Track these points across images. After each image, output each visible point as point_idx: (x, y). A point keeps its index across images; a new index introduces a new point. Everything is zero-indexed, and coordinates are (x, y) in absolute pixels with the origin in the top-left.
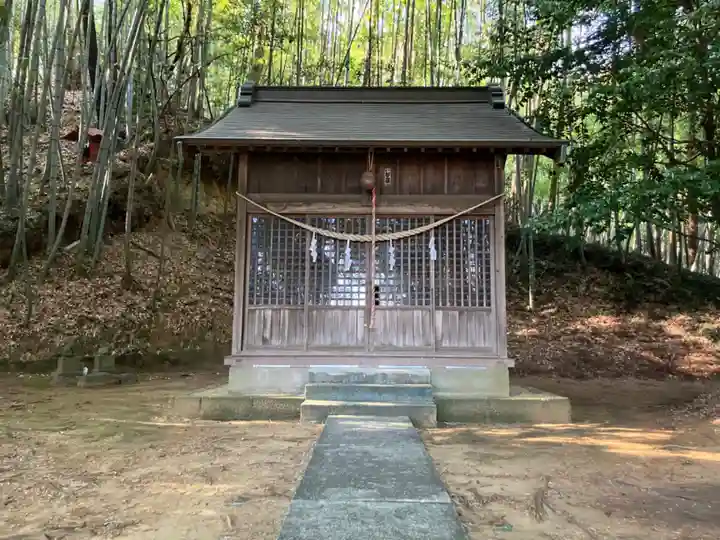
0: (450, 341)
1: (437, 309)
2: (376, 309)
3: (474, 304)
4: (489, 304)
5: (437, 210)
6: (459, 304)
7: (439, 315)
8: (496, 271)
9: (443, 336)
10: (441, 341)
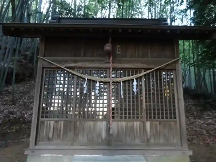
0: (155, 140)
1: (147, 121)
2: (113, 121)
3: (167, 118)
4: (175, 118)
5: (145, 66)
6: (159, 118)
7: (148, 124)
8: (178, 100)
9: (150, 136)
10: (150, 139)
